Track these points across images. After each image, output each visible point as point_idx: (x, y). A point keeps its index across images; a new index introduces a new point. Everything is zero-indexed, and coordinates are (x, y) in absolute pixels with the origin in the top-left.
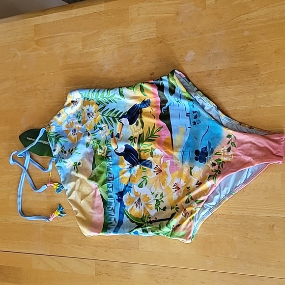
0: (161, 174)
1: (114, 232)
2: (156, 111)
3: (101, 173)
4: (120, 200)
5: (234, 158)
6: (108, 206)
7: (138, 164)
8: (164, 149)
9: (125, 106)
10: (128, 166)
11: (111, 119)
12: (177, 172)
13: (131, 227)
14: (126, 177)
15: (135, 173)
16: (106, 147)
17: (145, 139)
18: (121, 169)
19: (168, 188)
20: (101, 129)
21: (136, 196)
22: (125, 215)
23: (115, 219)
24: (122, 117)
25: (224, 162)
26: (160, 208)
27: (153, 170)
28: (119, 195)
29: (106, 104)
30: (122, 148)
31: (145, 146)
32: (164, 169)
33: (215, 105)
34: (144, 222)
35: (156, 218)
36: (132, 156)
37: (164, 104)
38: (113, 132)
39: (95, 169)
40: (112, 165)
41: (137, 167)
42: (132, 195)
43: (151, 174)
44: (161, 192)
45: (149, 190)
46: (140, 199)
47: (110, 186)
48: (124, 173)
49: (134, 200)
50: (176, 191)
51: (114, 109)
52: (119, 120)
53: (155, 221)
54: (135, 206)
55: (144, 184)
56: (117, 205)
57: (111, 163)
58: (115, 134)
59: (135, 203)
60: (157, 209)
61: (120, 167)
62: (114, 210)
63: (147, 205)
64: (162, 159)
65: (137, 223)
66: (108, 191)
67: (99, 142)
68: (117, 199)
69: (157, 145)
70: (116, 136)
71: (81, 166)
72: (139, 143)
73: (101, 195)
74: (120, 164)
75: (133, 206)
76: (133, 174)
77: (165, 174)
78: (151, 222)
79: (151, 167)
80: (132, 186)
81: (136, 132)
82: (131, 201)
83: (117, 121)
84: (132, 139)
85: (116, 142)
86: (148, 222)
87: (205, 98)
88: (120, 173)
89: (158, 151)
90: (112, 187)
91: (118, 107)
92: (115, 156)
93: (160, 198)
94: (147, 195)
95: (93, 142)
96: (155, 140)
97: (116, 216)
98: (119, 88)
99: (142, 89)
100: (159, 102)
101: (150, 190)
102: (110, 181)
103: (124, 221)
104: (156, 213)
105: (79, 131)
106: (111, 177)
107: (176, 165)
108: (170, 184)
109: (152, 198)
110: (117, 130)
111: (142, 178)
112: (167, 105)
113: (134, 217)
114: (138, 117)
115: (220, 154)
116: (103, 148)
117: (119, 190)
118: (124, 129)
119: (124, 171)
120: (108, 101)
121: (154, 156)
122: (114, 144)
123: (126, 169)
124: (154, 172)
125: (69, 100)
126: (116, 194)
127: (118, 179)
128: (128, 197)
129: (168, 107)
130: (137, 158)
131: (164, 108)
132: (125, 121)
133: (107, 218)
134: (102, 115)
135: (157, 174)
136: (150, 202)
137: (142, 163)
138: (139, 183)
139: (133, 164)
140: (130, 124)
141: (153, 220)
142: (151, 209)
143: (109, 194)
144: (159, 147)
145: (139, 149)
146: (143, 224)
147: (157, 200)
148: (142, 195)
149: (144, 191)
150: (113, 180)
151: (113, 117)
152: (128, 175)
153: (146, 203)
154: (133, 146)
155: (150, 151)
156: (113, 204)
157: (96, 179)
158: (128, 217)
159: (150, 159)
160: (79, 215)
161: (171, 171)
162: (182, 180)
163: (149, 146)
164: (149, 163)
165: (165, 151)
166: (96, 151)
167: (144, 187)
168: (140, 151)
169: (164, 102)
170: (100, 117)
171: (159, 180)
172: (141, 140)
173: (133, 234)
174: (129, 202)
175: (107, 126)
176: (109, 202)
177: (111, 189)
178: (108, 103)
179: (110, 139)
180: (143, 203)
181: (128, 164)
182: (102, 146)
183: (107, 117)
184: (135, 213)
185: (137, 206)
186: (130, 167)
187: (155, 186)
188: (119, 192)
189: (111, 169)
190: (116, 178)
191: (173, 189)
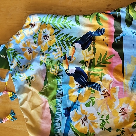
0: (108, 98)
2: (109, 40)
4: (67, 115)
6: (56, 118)
7: (87, 86)
8: (115, 76)
9: (79, 33)
10: (77, 86)
11: (65, 43)
12: (125, 98)
14: (74, 96)
15: (84, 93)
16: (58, 68)
17: (96, 64)
18: (71, 88)
19: (115, 111)
20: (55, 50)
21: (83, 113)
23: (61, 130)
24: (75, 42)
26: (105, 128)
27: (101, 93)
28: (66, 110)
29: (61, 29)
30: (72, 70)
31: (96, 70)
32: (112, 94)
37: (117, 34)
38: (65, 55)
39: (46, 85)
40: (63, 83)
41: (86, 88)
42: (79, 112)
43: (99, 96)
44: (107, 113)
45: (95, 110)
46: (86, 116)
47: (59, 102)
48: (73, 92)
49: (81, 117)
50: (122, 115)
51: (68, 34)
52: (72, 45)
54: (81, 123)
56: (64, 119)
57: (61, 81)
59: (81, 120)
60: (102, 129)
61: (70, 86)
62: (61, 123)
63: (93, 123)
64: (111, 84)
66: (57, 105)
67: (52, 61)
68: (64, 114)
69: (108, 71)
70: (69, 59)
71: (33, 80)
72: (90, 67)
73: (50, 108)
74: (70, 84)
76: (82, 94)
77: (113, 98)
79: (100, 90)
80: (80, 105)
81: (87, 56)
82: (77, 117)
84: (83, 63)
85: (68, 64)
88: (69, 92)
89: (108, 76)
90: (61, 103)
91: (72, 33)
92: (66, 75)
93: (106, 118)
94: (93, 114)
95: (47, 61)
96: (106, 66)
97: (62, 128)
98: (76, 15)
99: (98, 18)
100: (113, 32)
101: (97, 110)
102: (59, 97)
103: (69, 134)
104: (100, 132)
105: (35, 50)
106: (61, 94)
107: (125, 91)
108: (117, 108)
109: (98, 118)
110: (70, 53)
111: (90, 98)
112: (121, 35)
113: (79, 132)
116: (55, 68)
117: (67, 106)
118: (77, 53)
119: (73, 90)
120: (63, 27)
121: (104, 80)
122: (66, 65)
123: (75, 89)
124: (102, 95)
125: (28, 23)
126: (64, 109)
127: (66, 96)
128: (75, 113)
129: (122, 37)
131: (118, 37)
132: (78, 46)
133: (54, 129)
134: (57, 38)
135: (105, 97)
136: (95, 121)
137: (91, 85)
138: (86, 102)
140: (82, 49)
142: (96, 127)
143: (57, 108)
144: (109, 73)
147: (103, 121)
148: (88, 113)
149: (91, 110)
150: (62, 96)
152: (76, 94)
153: (92, 121)
154: (83, 69)
155: (100, 76)
156: (61, 117)
157: (47, 94)
158: (74, 131)
159: (99, 82)
160: (29, 122)
161: (120, 96)
162: (129, 106)
163: (100, 71)
165: (115, 78)
166: (48, 70)
167: (91, 107)
168: (90, 74)
169: (118, 32)
170: (54, 40)
171: (107, 103)
172: (92, 64)
174: (76, 118)
175: (60, 49)
177: (60, 105)
178: (64, 29)
179: (62, 60)
180: (88, 120)
181: (77, 85)
182: (54, 66)
183: (61, 40)
184: (80, 128)
185: (83, 123)
186: (78, 87)
187: (101, 107)
188: (67, 108)
189: (61, 87)
190: (65, 95)
191: (120, 113)
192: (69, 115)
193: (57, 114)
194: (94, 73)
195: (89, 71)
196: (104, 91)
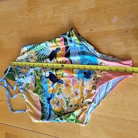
0: (68, 87)
1: (47, 120)
2: (63, 53)
3: (39, 88)
5: (104, 75)
6: (44, 106)
7: (56, 82)
8: (69, 73)
9: (48, 52)
10: (51, 84)
11: (42, 59)
12: (76, 85)
13: (55, 117)
14: (51, 90)
15: (55, 87)
16: (40, 75)
18: (48, 86)
19: (72, 94)
22: (52, 110)
23: (47, 113)
24: (47, 58)
25: (99, 78)
26: (69, 106)
27: (64, 85)
28: (48, 100)
29: (39, 51)
31: (59, 72)
32: (69, 84)
33: (93, 47)
34: (61, 114)
35: (67, 112)
36: (53, 78)
39: (36, 86)
40: (44, 83)
41: (56, 84)
42: (55, 100)
43: (63, 87)
44: (68, 96)
46: (58, 101)
47: (43, 95)
48: (50, 88)
50: (76, 95)
51: (43, 54)
53: (67, 113)
54: (56, 106)
55: (60, 93)
56: (48, 105)
59: (56, 103)
60: (67, 106)
61: (48, 84)
62: (47, 108)
63: (62, 104)
64: (68, 79)
65: (58, 115)
66: (43, 98)
67: (37, 72)
68: (47, 102)
69: (65, 71)
70: (45, 68)
71: (30, 85)
72: (56, 71)
73: (40, 100)
75: (55, 106)
76: (54, 88)
77: (70, 86)
78: (65, 114)
79: (63, 83)
80: (54, 95)
83: (44, 60)
84: (52, 69)
85: (45, 71)
86: (63, 114)
87: (88, 44)
88: (48, 88)
89: (65, 74)
90: (44, 96)
91: (45, 53)
92: (45, 78)
94: (62, 99)
95: (34, 72)
97: (48, 111)
98: (45, 42)
99: (55, 42)
100: (65, 48)
101: (63, 96)
102: (43, 92)
103: (51, 114)
104: (67, 109)
105: (28, 67)
106: (44, 91)
107: (75, 81)
108: (73, 92)
109: (65, 100)
111: (59, 89)
112: (69, 49)
113: (56, 112)
114: (54, 57)
115: (97, 74)
116: (39, 75)
117: (48, 97)
119: (50, 87)
121: (64, 77)
122: (44, 72)
123: (51, 86)
124: (65, 86)
125: (22, 52)
126: (46, 99)
127: (47, 91)
128: (53, 101)
129: (69, 50)
130: (56, 79)
131: (68, 51)
133: (43, 113)
134: (38, 58)
135: (66, 87)
136: (64, 103)
137: (58, 81)
138: (57, 92)
139: (54, 82)
141: (66, 113)
142: (64, 106)
143: (43, 100)
144: (66, 72)
146: (61, 115)
147: (67, 101)
148: (59, 99)
149: (60, 97)
150: (44, 92)
152: (52, 88)
153: (62, 103)
154: (53, 73)
155: (62, 75)
156: (46, 105)
157: (37, 92)
158: (54, 112)
159: (62, 79)
160: (30, 110)
161: (73, 84)
162: (79, 89)
163: (61, 72)
164: (61, 81)
166: (36, 77)
167: (60, 95)
168: (57, 75)
169: (67, 48)
170: (36, 59)
171: (67, 90)
173: (56, 121)
174: (53, 103)
176: (44, 104)
177: (44, 97)
179: (42, 70)
180: (60, 103)
181: (51, 83)
182: (39, 74)
183: (40, 58)
184: (56, 109)
185: (57, 105)
186: (52, 84)
187: (65, 93)
188: (48, 98)
189: (43, 86)
191: (75, 94)
192: (49, 102)
194: (59, 74)
195: (56, 73)
196: (65, 83)
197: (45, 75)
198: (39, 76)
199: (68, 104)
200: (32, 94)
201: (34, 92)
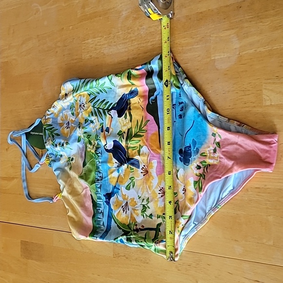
0: (147, 175)
1: (101, 237)
2: (143, 101)
3: (90, 171)
5: (220, 161)
6: (98, 208)
7: (126, 163)
9: (115, 97)
10: (116, 165)
11: (101, 111)
13: (118, 233)
14: (114, 177)
15: (123, 173)
16: (96, 143)
17: (133, 135)
18: (110, 168)
19: (154, 192)
20: (92, 122)
21: (124, 199)
22: (113, 220)
23: (103, 223)
25: (210, 165)
26: (146, 215)
27: (140, 170)
28: (106, 197)
29: (96, 94)
31: (134, 143)
32: (150, 170)
33: (202, 98)
34: (131, 229)
35: (143, 226)
36: (120, 154)
37: (152, 94)
38: (103, 126)
39: (86, 166)
40: (101, 162)
41: (125, 166)
42: (120, 199)
43: (139, 175)
44: (147, 196)
45: (136, 193)
46: (127, 202)
48: (112, 173)
49: (122, 204)
50: (162, 196)
51: (104, 100)
52: (108, 112)
53: (142, 230)
54: (122, 211)
55: (131, 187)
56: (106, 208)
57: (100, 160)
58: (105, 129)
59: (123, 207)
60: (143, 216)
61: (109, 165)
62: (103, 213)
63: (134, 210)
64: (149, 158)
65: (123, 230)
66: (97, 191)
67: (89, 136)
68: (105, 202)
70: (106, 131)
71: (74, 161)
72: (127, 140)
73: (91, 195)
74: (109, 162)
75: (120, 211)
76: (121, 174)
77: (151, 176)
78: (137, 230)
79: (138, 167)
80: (120, 188)
81: (124, 125)
82: (118, 204)
83: (107, 113)
84: (120, 134)
85: (105, 138)
86: (134, 230)
88: (109, 173)
89: (145, 149)
90: (100, 188)
91: (108, 97)
92: (105, 152)
93: (146, 203)
94: (134, 199)
95: (84, 136)
96: (143, 135)
97: (105, 220)
99: (129, 77)
100: (147, 91)
101: (138, 193)
102: (99, 180)
103: (112, 226)
104: (142, 220)
105: (72, 124)
106: (100, 177)
107: (163, 165)
108: (157, 187)
109: (139, 202)
110: (107, 123)
111: (130, 179)
113: (120, 223)
114: (126, 109)
115: (206, 156)
116: (93, 143)
117: (107, 191)
119: (112, 171)
120: (99, 91)
121: (143, 154)
123: (115, 169)
124: (142, 173)
125: (63, 92)
126: (104, 195)
127: (107, 178)
128: (115, 200)
129: (156, 97)
130: (125, 156)
132: (114, 113)
133: (95, 221)
134: (93, 107)
135: (144, 175)
136: (136, 207)
137: (130, 162)
138: (126, 184)
139: (121, 163)
140: (118, 117)
141: (139, 228)
142: (138, 215)
143: (98, 195)
144: (147, 144)
145: (127, 146)
146: (129, 232)
147: (144, 206)
148: (129, 198)
149: (131, 194)
150: (101, 180)
151: (103, 109)
152: (116, 174)
153: (133, 207)
155: (138, 149)
156: (102, 206)
157: (86, 177)
158: (116, 223)
159: (137, 157)
160: (70, 214)
161: (158, 173)
163: (137, 143)
164: (136, 163)
165: (151, 149)
166: (86, 147)
167: (132, 190)
168: (128, 148)
169: (152, 91)
170: (91, 109)
171: (146, 183)
172: (129, 136)
173: (119, 242)
174: (116, 206)
175: (97, 119)
176: (99, 204)
177: (99, 190)
178: (99, 93)
179: (100, 134)
180: (130, 207)
181: (116, 163)
182: (92, 141)
183: (98, 109)
184: (122, 218)
185: (124, 211)
186: (118, 166)
187: (142, 189)
188: (107, 194)
189: (100, 168)
190: (105, 178)
191: (159, 194)
192: (109, 202)
193: (99, 202)
194: (132, 146)
196: (143, 168)
197: (106, 145)
198: (94, 146)
199: (145, 211)
200: (77, 180)
201: (81, 177)
